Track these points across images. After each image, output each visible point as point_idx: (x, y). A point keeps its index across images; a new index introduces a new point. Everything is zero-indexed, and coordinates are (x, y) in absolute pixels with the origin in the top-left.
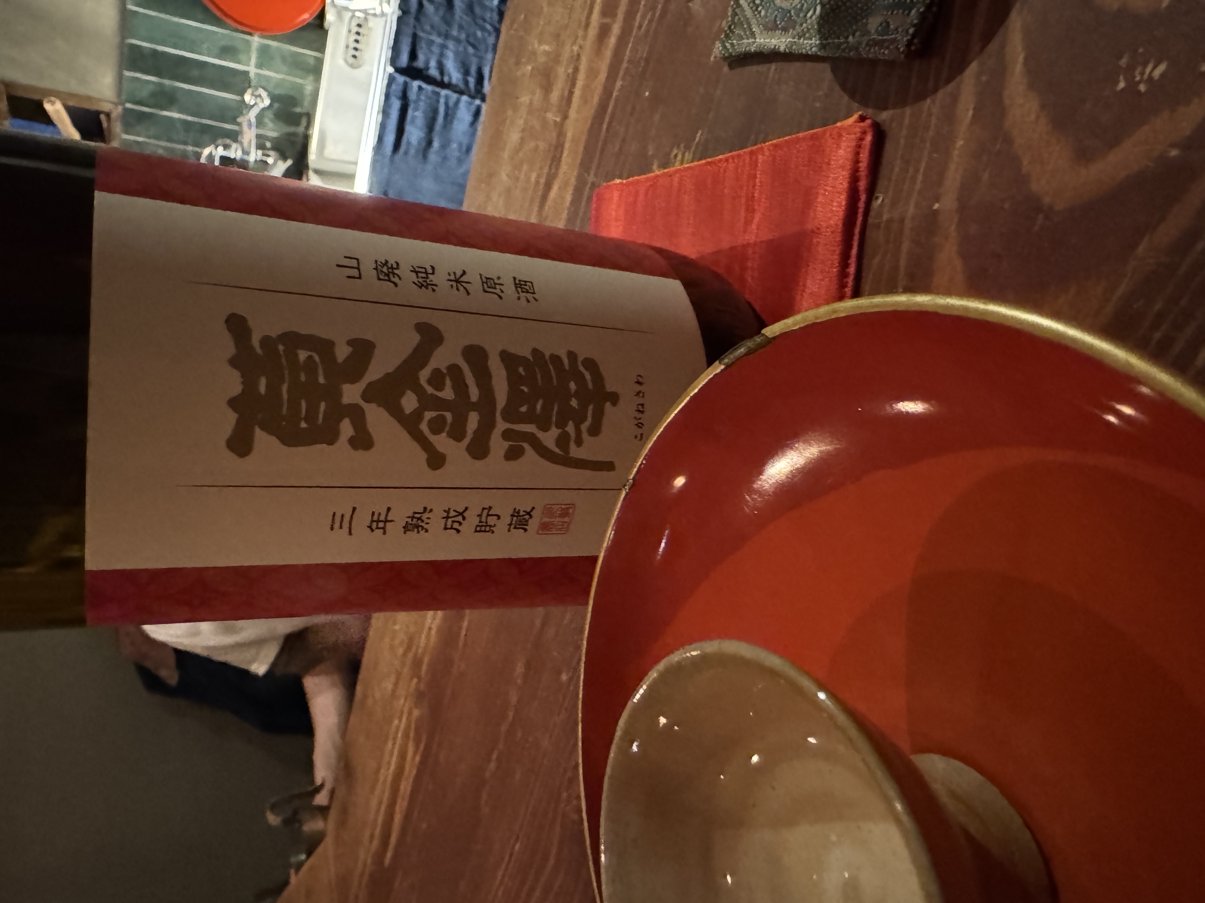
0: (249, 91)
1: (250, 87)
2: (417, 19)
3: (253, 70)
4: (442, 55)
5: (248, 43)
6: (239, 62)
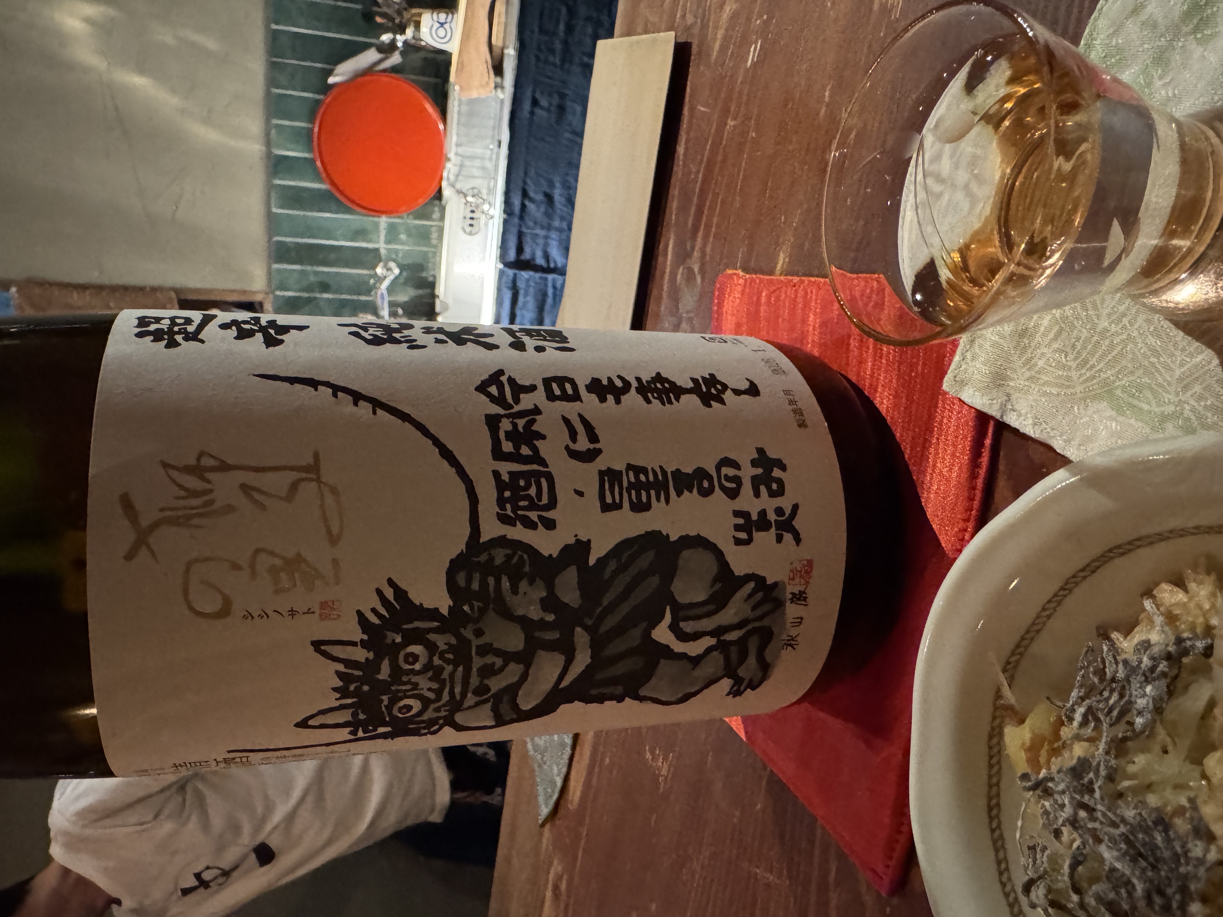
0: (381, 264)
1: (380, 261)
2: (521, 218)
3: (382, 246)
4: (546, 245)
5: (377, 225)
6: (370, 241)
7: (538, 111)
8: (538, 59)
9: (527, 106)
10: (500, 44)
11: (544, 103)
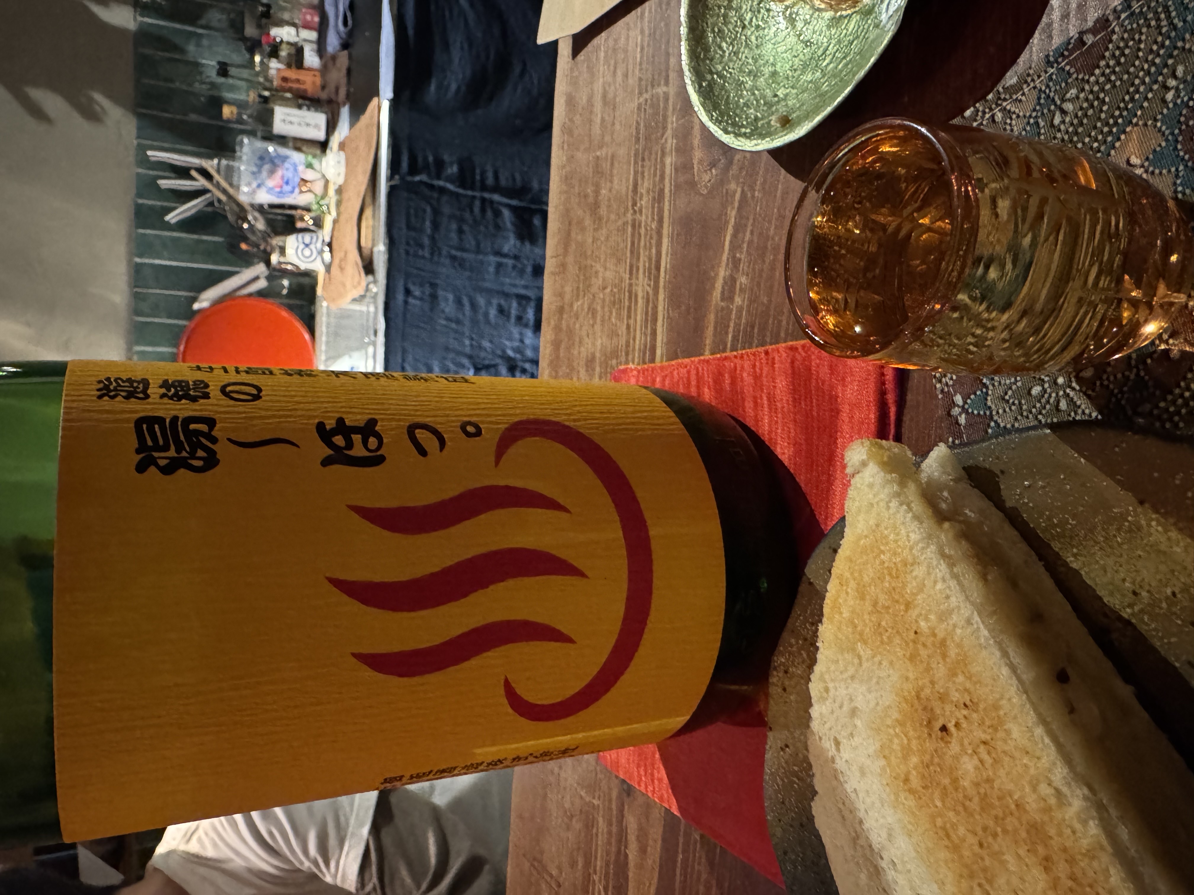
7: (411, 300)
8: (407, 253)
9: (400, 297)
10: (370, 245)
11: (417, 293)
